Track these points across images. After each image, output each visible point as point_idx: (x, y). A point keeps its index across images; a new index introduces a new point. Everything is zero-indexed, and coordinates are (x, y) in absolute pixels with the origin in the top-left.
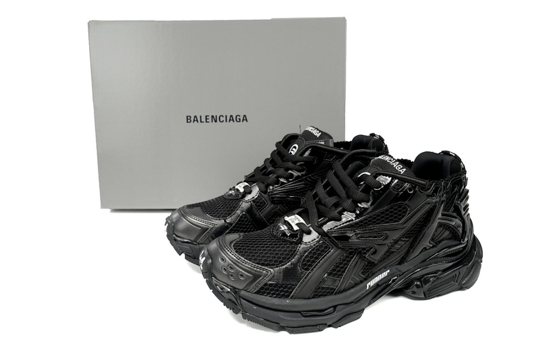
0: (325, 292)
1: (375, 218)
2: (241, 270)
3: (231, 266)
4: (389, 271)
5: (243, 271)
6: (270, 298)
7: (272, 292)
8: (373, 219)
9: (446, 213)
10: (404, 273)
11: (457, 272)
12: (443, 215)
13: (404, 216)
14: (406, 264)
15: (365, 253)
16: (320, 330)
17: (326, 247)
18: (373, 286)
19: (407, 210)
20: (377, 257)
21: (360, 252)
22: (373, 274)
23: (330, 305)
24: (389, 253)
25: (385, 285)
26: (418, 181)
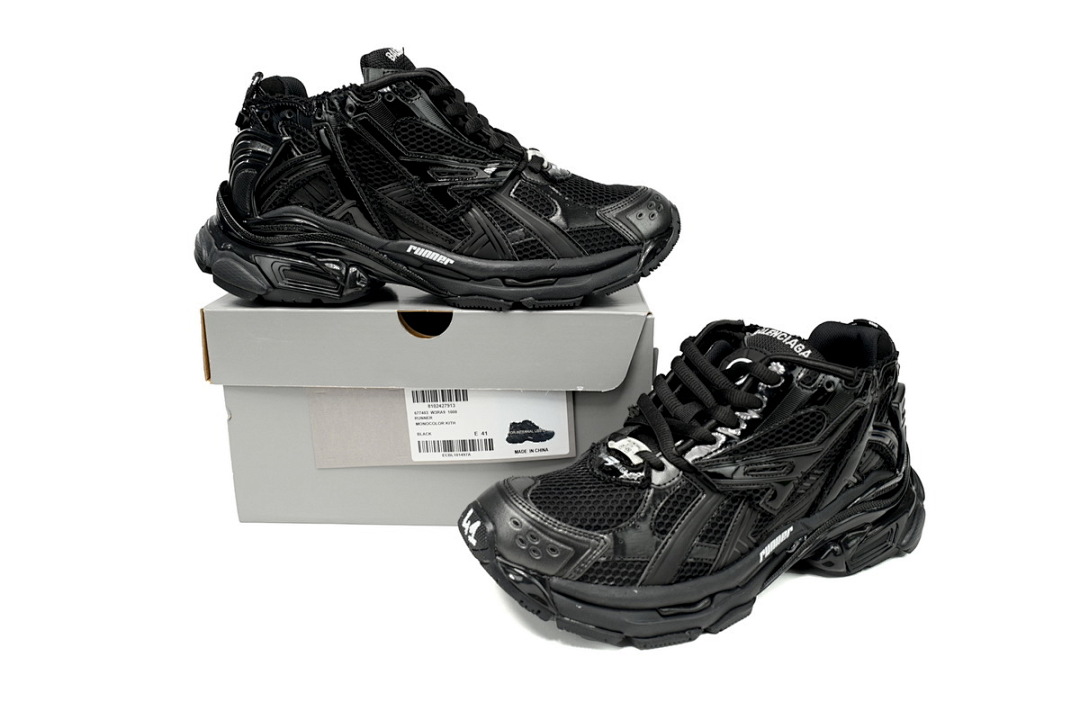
0: (695, 571)
1: (772, 437)
2: (551, 540)
3: (533, 534)
4: (791, 529)
5: (555, 542)
6: (605, 588)
7: (608, 577)
8: (770, 437)
9: (879, 424)
10: (814, 531)
11: (893, 526)
12: (875, 427)
13: (819, 431)
14: (817, 514)
15: (758, 499)
16: (691, 640)
17: (693, 492)
18: (769, 556)
19: (824, 421)
20: (778, 505)
21: (749, 497)
22: (768, 536)
23: (706, 593)
24: (794, 497)
25: (784, 554)
26: (840, 370)
